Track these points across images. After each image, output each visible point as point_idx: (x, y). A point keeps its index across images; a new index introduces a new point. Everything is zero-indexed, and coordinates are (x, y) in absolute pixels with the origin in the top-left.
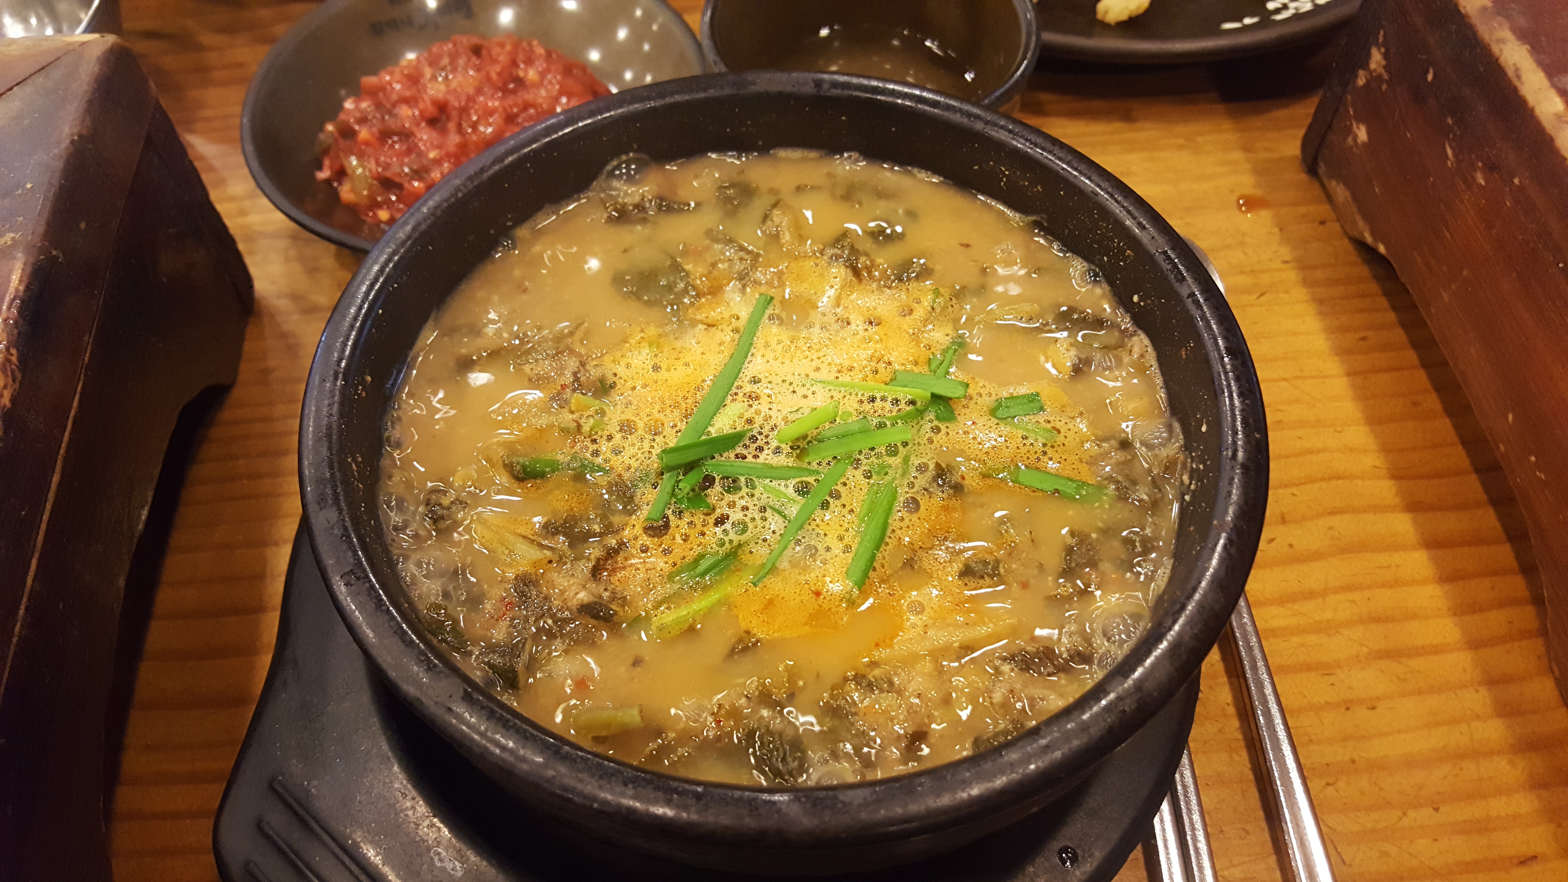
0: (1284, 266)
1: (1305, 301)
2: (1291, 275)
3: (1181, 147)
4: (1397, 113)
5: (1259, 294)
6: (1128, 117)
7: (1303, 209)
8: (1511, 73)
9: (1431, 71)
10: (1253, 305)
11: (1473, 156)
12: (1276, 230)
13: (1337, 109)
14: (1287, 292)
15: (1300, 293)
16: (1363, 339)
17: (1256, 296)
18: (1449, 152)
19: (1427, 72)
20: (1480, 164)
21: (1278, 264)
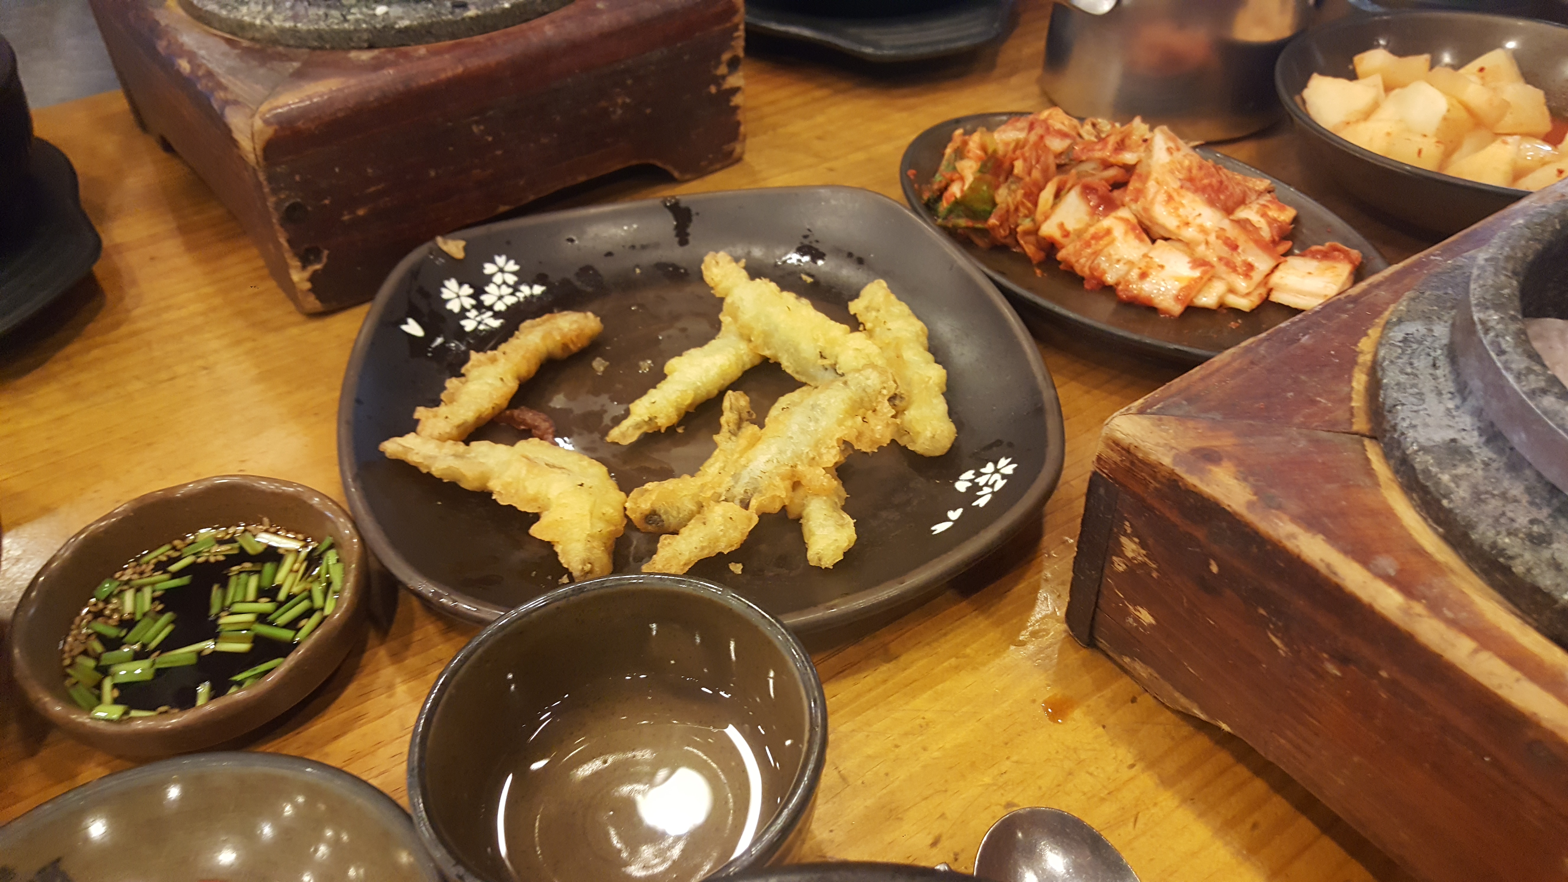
0: (1133, 772)
1: (1178, 807)
2: (1146, 781)
3: (957, 669)
4: (1185, 600)
5: (1133, 820)
6: (889, 657)
7: (1108, 693)
8: (1323, 569)
9: (1212, 562)
10: (1136, 837)
11: (1312, 648)
12: (1100, 730)
13: (1099, 591)
14: (1155, 804)
15: (1168, 800)
16: (1255, 826)
17: (1131, 824)
18: (1277, 642)
19: (1209, 564)
20: (1325, 655)
21: (1126, 774)
